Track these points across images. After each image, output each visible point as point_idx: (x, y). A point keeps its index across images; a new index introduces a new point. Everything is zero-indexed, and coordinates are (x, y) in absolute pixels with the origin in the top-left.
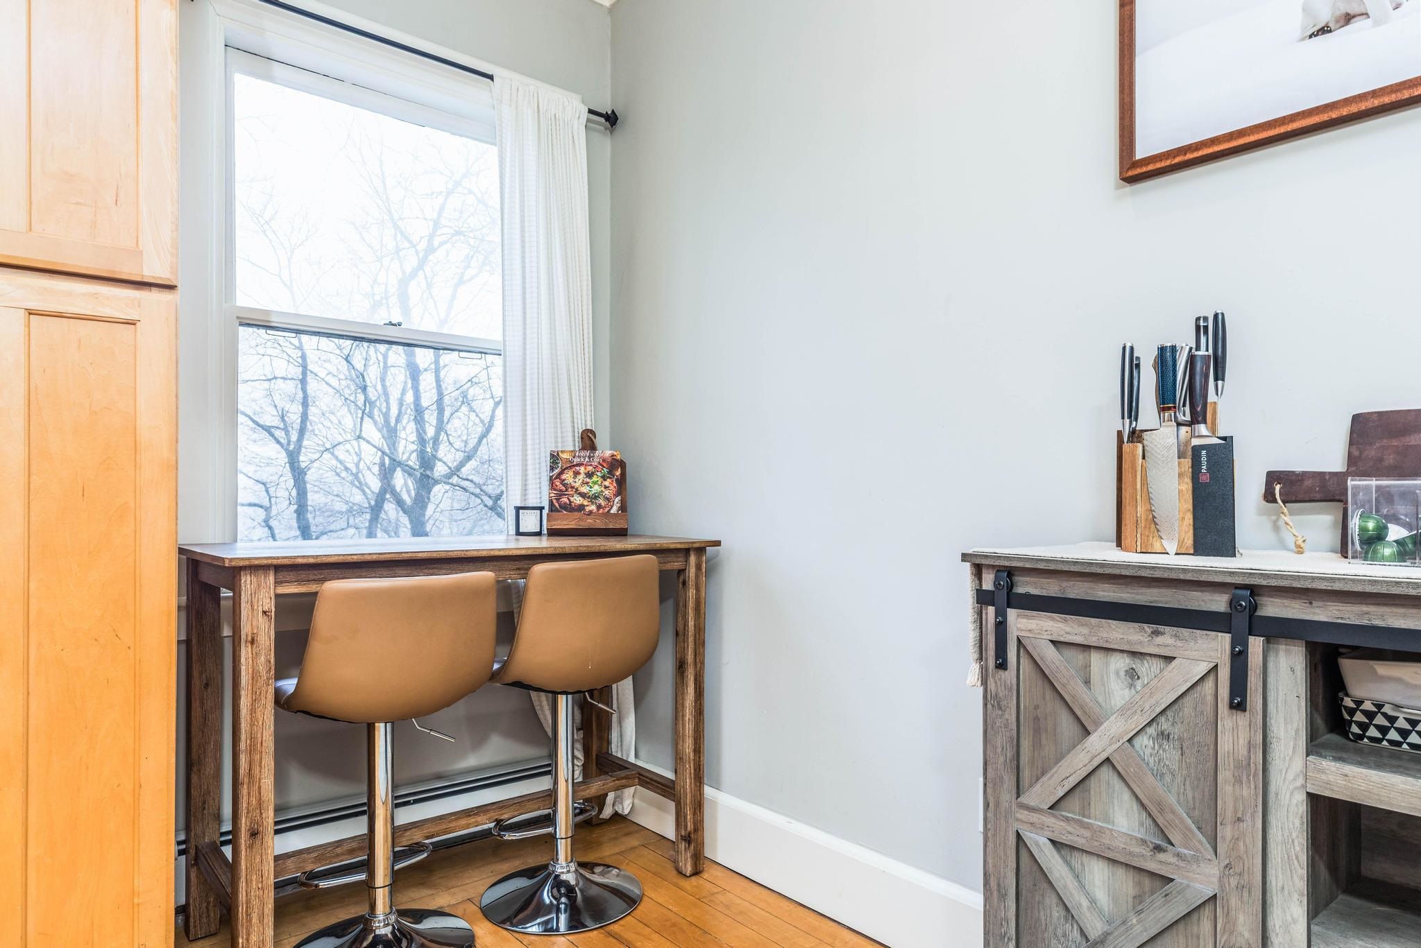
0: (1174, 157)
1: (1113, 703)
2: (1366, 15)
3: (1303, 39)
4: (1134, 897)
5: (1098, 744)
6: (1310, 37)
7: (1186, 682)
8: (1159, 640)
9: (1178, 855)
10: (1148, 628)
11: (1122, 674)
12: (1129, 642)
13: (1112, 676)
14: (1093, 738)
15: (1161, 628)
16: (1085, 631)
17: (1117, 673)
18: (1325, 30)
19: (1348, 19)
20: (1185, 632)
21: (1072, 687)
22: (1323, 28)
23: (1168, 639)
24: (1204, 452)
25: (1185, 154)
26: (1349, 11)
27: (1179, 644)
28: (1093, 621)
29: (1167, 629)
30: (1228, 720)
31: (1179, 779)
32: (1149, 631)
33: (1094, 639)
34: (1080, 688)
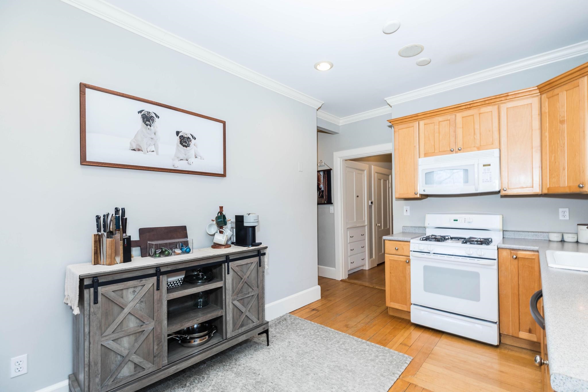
0: (99, 164)
1: (129, 299)
2: (142, 151)
3: (130, 150)
4: (135, 340)
5: (126, 310)
6: (132, 150)
7: (147, 289)
8: (142, 282)
9: (146, 324)
10: (139, 280)
11: (132, 292)
12: (135, 285)
13: (129, 294)
14: (125, 310)
15: (142, 279)
16: (123, 286)
17: (130, 293)
18: (134, 150)
19: (139, 150)
20: (147, 279)
21: (119, 300)
22: (134, 149)
23: (144, 281)
24: (126, 240)
25: (102, 164)
26: (139, 148)
27: (146, 281)
28: (125, 283)
29: (144, 279)
30: (156, 292)
31: (145, 309)
32: (139, 281)
33: (126, 287)
34: (121, 300)
